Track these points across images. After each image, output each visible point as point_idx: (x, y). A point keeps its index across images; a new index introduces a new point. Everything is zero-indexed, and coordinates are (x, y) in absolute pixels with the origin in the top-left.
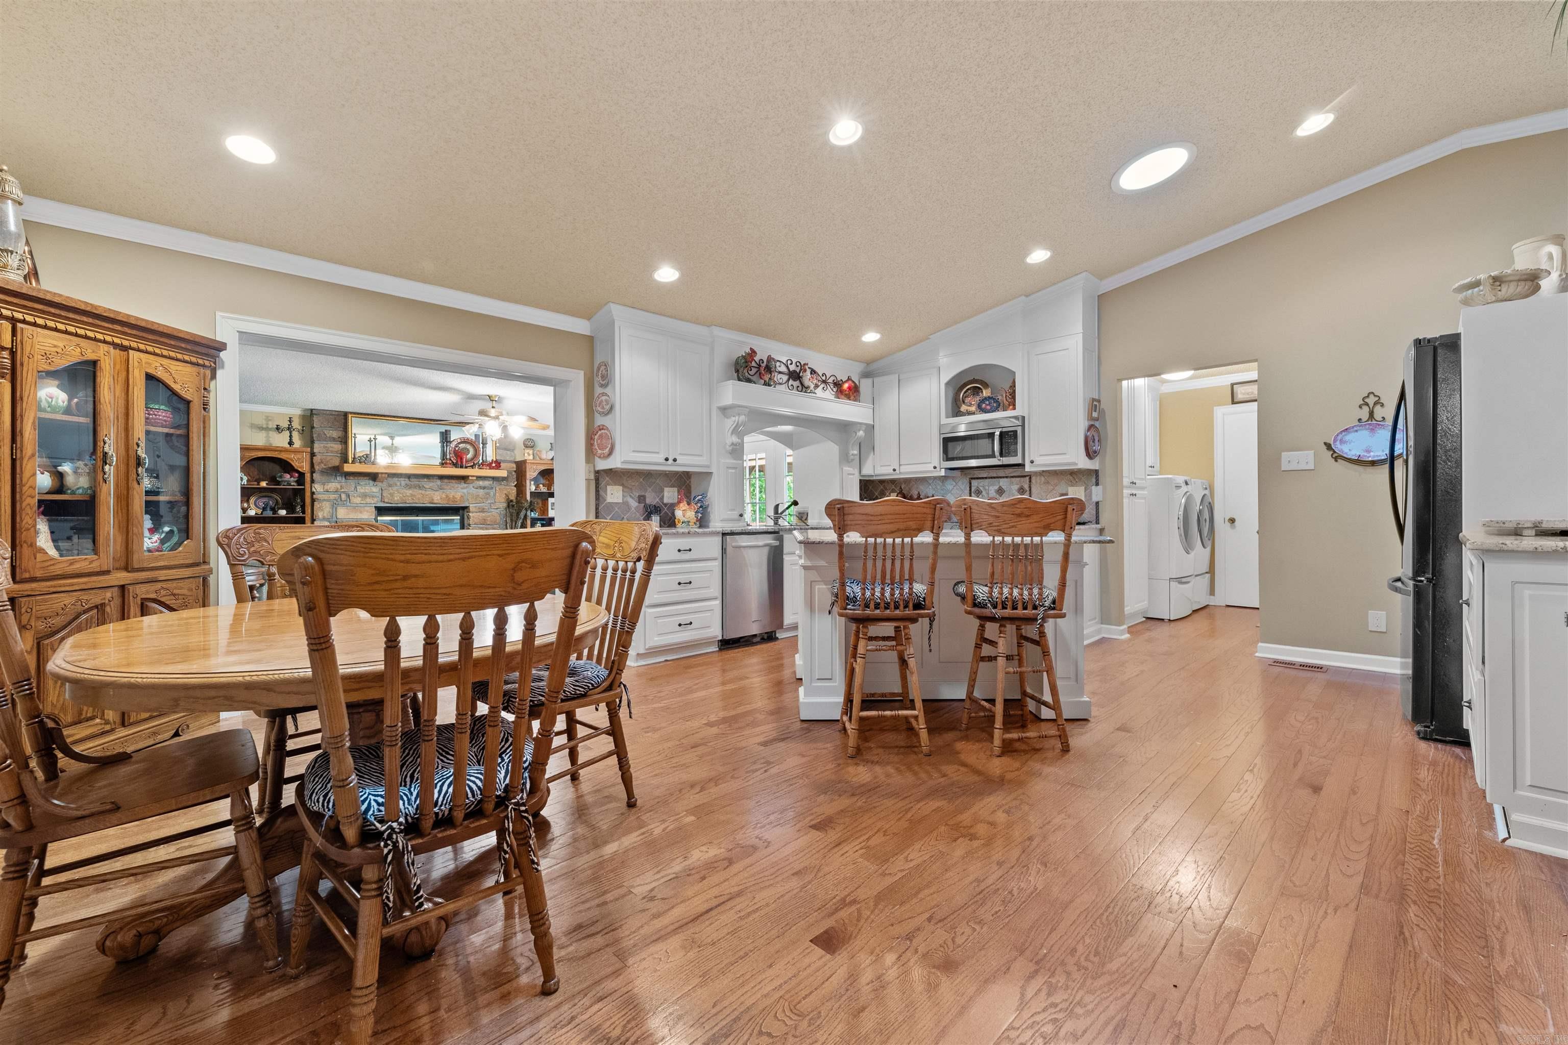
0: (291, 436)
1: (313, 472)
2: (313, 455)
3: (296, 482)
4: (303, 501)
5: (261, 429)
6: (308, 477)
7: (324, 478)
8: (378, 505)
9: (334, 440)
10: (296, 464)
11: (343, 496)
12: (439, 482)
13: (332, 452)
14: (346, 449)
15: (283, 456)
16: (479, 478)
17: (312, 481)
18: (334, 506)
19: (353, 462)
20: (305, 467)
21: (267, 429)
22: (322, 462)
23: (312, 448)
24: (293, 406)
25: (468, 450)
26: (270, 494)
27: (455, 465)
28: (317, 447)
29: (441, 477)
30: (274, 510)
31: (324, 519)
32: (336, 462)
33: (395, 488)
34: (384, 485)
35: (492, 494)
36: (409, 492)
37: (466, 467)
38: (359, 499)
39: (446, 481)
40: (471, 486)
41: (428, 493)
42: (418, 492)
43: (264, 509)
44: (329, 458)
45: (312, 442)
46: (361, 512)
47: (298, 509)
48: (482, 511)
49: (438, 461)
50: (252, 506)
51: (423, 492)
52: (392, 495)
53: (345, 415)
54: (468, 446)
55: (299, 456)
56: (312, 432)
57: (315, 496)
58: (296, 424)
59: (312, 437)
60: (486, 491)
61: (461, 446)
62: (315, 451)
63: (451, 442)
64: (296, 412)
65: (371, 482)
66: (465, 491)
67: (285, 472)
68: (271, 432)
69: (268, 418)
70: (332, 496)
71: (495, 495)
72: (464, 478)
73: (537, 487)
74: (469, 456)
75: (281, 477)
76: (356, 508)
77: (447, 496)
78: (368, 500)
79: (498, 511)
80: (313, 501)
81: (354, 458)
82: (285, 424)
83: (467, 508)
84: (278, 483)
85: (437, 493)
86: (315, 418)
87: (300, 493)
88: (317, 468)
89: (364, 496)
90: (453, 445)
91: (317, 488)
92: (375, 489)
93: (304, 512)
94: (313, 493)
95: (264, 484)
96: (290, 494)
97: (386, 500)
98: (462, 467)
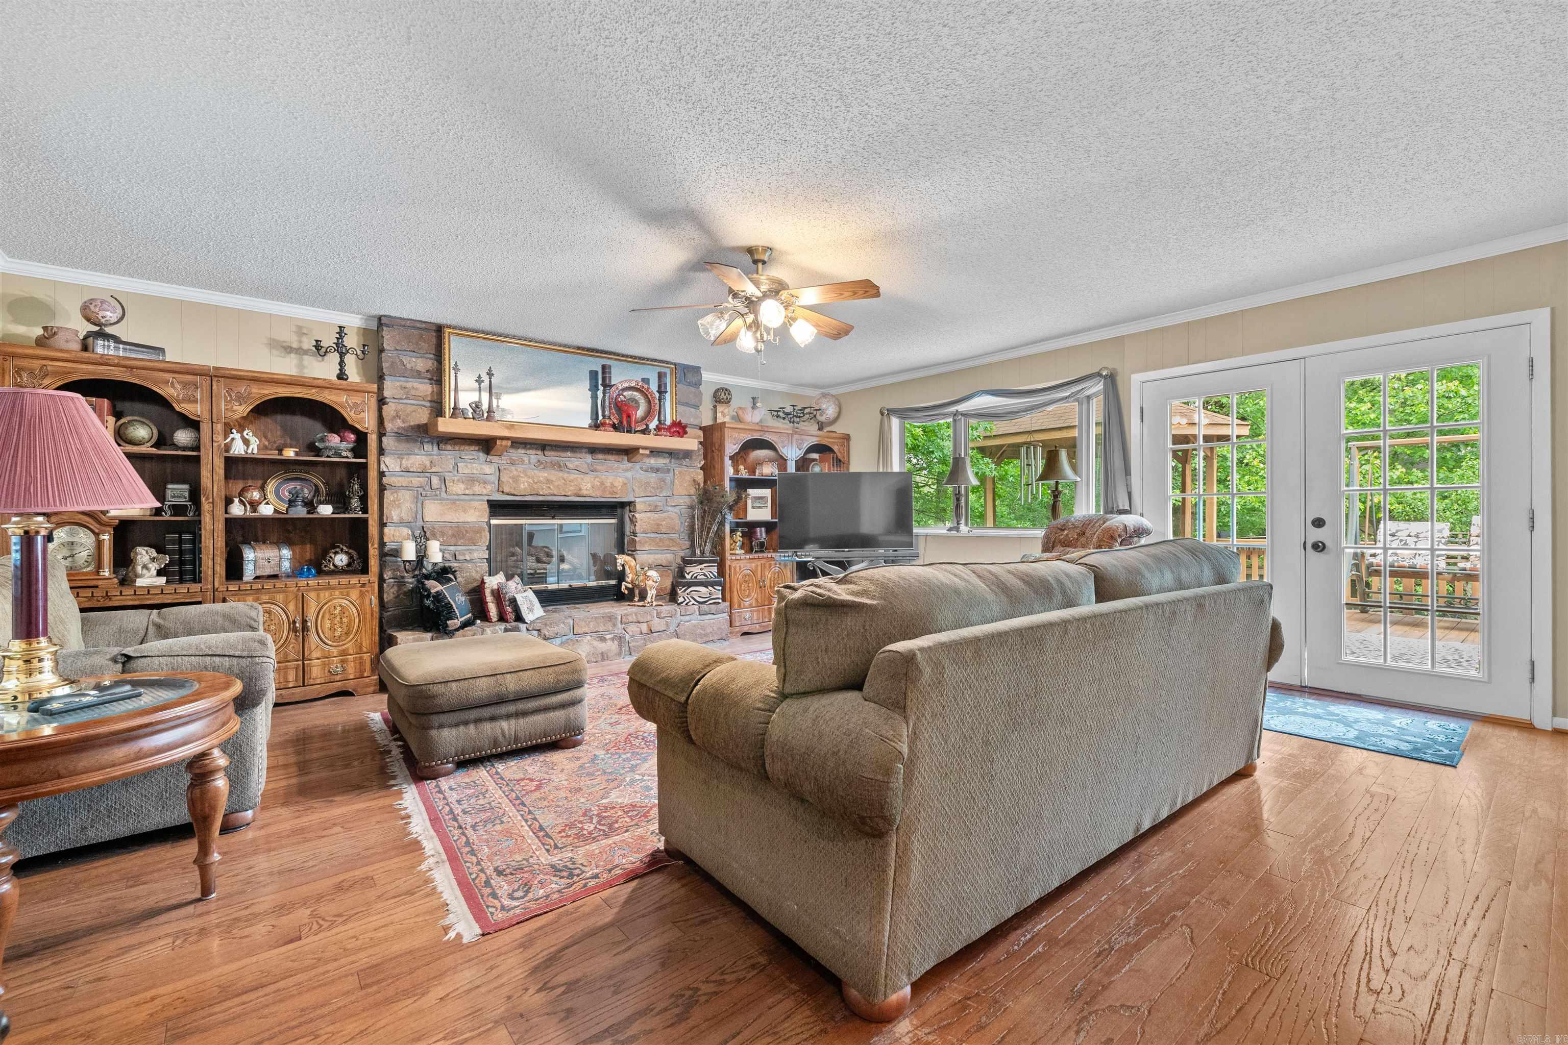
0: (342, 363)
1: (381, 435)
2: (382, 401)
3: (352, 450)
4: (364, 487)
5: (288, 349)
6: (372, 440)
7: (403, 446)
8: (491, 498)
9: (418, 375)
10: (351, 416)
11: (435, 480)
12: (589, 458)
13: (415, 397)
14: (440, 393)
15: (327, 397)
16: (655, 452)
17: (381, 451)
18: (420, 497)
19: (453, 415)
20: (366, 421)
21: (300, 352)
22: (398, 416)
23: (380, 389)
24: (347, 308)
25: (637, 402)
26: (303, 475)
27: (616, 428)
28: (390, 388)
29: (593, 449)
30: (310, 506)
31: (402, 523)
32: (422, 416)
33: (520, 468)
34: (504, 460)
35: (668, 480)
36: (543, 475)
37: (636, 432)
38: (462, 486)
39: (600, 456)
40: (638, 466)
41: (572, 477)
42: (553, 475)
43: (291, 503)
44: (410, 409)
45: (381, 378)
46: (465, 511)
47: (355, 503)
48: (655, 510)
49: (587, 421)
50: (271, 496)
51: (566, 475)
52: (516, 479)
53: (439, 329)
54: (637, 395)
55: (357, 399)
56: (380, 360)
57: (385, 480)
58: (351, 341)
59: (380, 369)
60: (660, 475)
61: (627, 394)
62: (386, 393)
63: (611, 386)
64: (353, 322)
65: (482, 456)
66: (629, 474)
67: (332, 431)
68: (306, 357)
69: (301, 331)
70: (417, 481)
71: (673, 483)
72: (629, 452)
73: (737, 471)
74: (640, 413)
75: (322, 440)
76: (454, 502)
77: (602, 484)
78: (477, 489)
79: (677, 510)
80: (382, 488)
81: (455, 408)
82: (329, 341)
83: (630, 503)
84: (318, 452)
85: (587, 478)
86: (386, 333)
87: (359, 471)
88: (389, 426)
89: (471, 480)
90: (614, 392)
91: (390, 463)
92: (488, 469)
93: (365, 510)
94: (382, 474)
95: (290, 453)
96: (341, 473)
97: (506, 490)
98: (629, 431)
